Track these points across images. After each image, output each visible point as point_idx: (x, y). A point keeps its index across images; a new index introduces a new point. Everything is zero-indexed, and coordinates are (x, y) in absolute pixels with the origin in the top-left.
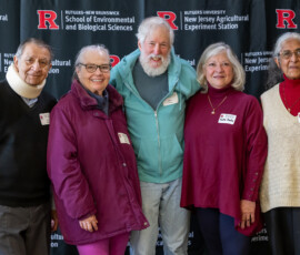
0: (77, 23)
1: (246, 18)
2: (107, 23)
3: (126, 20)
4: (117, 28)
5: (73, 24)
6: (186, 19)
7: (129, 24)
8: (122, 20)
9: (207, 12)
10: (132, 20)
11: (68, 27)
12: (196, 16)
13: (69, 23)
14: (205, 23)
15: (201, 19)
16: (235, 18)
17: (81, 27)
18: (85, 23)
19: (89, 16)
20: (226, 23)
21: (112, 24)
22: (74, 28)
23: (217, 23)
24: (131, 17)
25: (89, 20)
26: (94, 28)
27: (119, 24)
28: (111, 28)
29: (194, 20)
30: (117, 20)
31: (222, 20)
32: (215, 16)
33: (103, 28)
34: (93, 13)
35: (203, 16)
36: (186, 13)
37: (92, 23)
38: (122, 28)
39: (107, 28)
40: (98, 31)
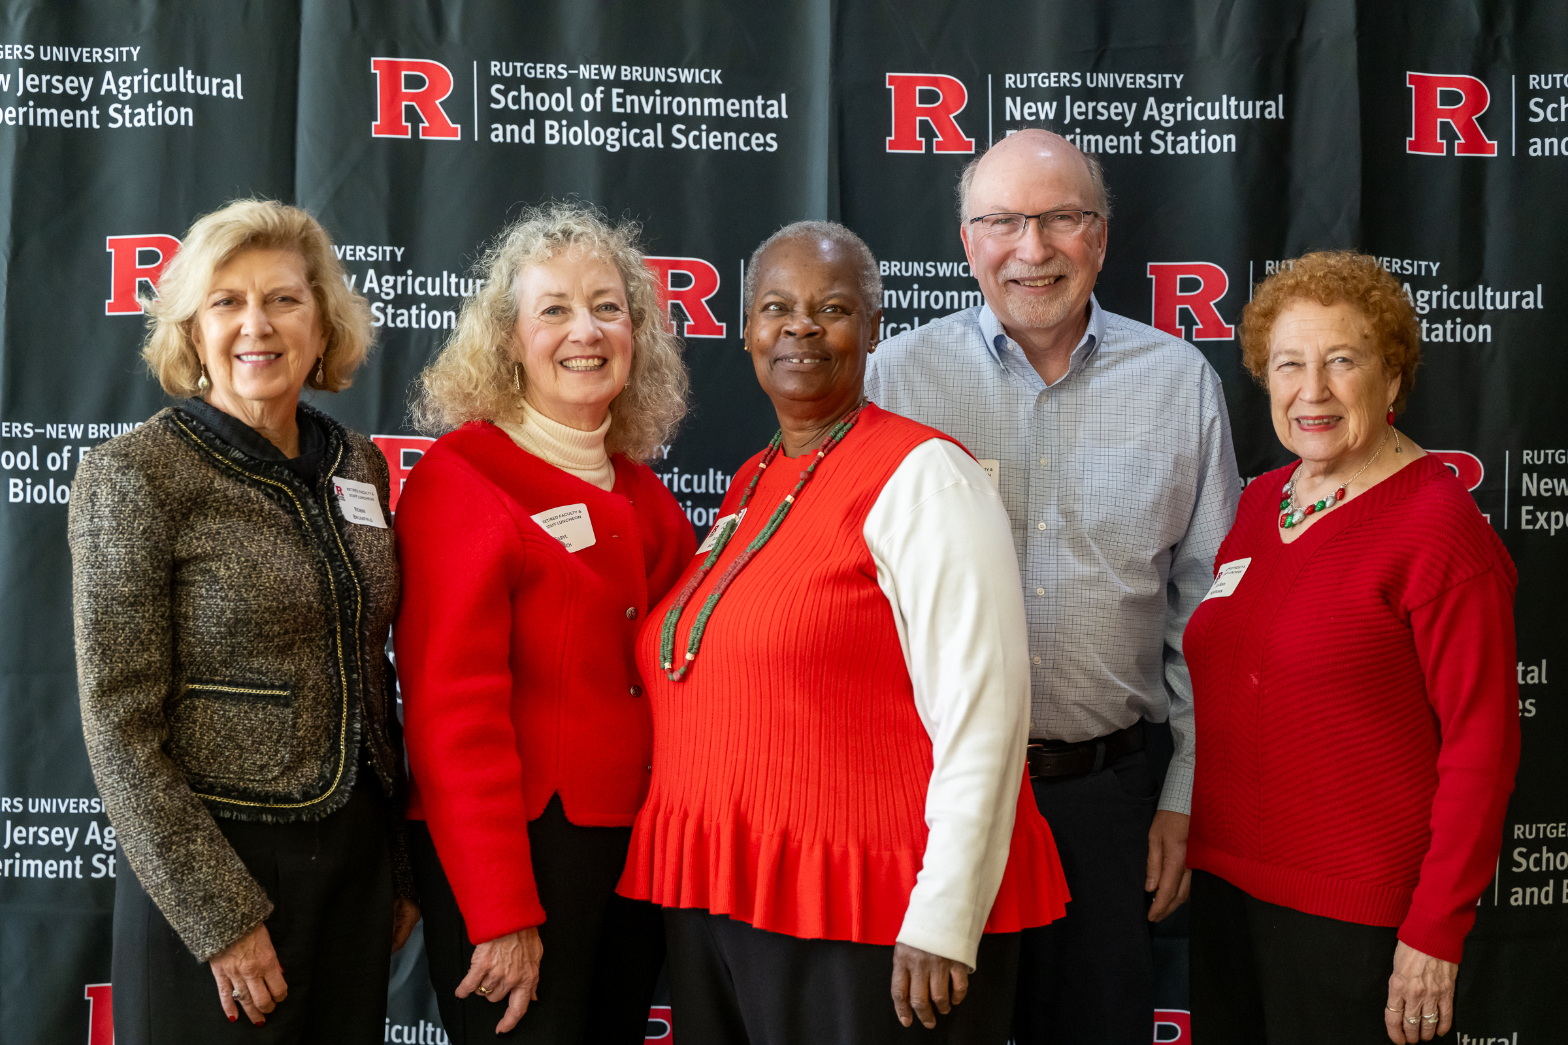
0: (540, 118)
1: (1274, 110)
2: (669, 120)
3: (753, 107)
4: (712, 140)
5: (521, 118)
6: (1013, 108)
7: (764, 126)
8: (732, 107)
9: (1104, 80)
10: (777, 109)
11: (498, 135)
12: (1057, 95)
13: (505, 117)
14: (1092, 126)
15: (1076, 110)
16: (1227, 107)
17: (553, 133)
18: (574, 118)
19: (592, 86)
20: (1183, 127)
21: (691, 122)
22: (526, 134)
23: (1145, 127)
24: (771, 93)
25: (591, 102)
26: (612, 139)
27: (721, 124)
28: (684, 142)
29: (1047, 110)
30: (712, 105)
31: (1168, 114)
32: (1138, 97)
33: (652, 139)
34: (609, 72)
35: (1087, 94)
36: (1010, 80)
37: (605, 118)
38: (733, 141)
39: (668, 138)
40: (627, 150)
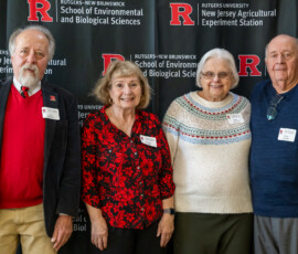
0: (75, 15)
1: (273, 14)
2: (110, 16)
3: (134, 12)
4: (122, 22)
5: (69, 16)
6: (204, 13)
7: (136, 18)
8: (127, 13)
9: (228, 5)
10: (140, 13)
11: (63, 20)
12: (215, 10)
13: (65, 15)
14: (224, 18)
15: (221, 14)
16: (261, 13)
17: (78, 20)
18: (84, 16)
19: (89, 7)
20: (248, 18)
21: (116, 17)
22: (71, 20)
23: (238, 18)
24: (138, 9)
25: (89, 11)
26: (95, 21)
27: (125, 17)
28: (114, 22)
29: (213, 14)
30: (121, 12)
31: (244, 15)
32: (236, 10)
33: (106, 21)
34: (93, 3)
35: (223, 9)
36: (203, 5)
37: (93, 16)
38: (128, 22)
39: (110, 21)
40: (99, 25)
